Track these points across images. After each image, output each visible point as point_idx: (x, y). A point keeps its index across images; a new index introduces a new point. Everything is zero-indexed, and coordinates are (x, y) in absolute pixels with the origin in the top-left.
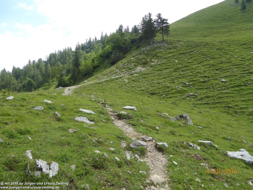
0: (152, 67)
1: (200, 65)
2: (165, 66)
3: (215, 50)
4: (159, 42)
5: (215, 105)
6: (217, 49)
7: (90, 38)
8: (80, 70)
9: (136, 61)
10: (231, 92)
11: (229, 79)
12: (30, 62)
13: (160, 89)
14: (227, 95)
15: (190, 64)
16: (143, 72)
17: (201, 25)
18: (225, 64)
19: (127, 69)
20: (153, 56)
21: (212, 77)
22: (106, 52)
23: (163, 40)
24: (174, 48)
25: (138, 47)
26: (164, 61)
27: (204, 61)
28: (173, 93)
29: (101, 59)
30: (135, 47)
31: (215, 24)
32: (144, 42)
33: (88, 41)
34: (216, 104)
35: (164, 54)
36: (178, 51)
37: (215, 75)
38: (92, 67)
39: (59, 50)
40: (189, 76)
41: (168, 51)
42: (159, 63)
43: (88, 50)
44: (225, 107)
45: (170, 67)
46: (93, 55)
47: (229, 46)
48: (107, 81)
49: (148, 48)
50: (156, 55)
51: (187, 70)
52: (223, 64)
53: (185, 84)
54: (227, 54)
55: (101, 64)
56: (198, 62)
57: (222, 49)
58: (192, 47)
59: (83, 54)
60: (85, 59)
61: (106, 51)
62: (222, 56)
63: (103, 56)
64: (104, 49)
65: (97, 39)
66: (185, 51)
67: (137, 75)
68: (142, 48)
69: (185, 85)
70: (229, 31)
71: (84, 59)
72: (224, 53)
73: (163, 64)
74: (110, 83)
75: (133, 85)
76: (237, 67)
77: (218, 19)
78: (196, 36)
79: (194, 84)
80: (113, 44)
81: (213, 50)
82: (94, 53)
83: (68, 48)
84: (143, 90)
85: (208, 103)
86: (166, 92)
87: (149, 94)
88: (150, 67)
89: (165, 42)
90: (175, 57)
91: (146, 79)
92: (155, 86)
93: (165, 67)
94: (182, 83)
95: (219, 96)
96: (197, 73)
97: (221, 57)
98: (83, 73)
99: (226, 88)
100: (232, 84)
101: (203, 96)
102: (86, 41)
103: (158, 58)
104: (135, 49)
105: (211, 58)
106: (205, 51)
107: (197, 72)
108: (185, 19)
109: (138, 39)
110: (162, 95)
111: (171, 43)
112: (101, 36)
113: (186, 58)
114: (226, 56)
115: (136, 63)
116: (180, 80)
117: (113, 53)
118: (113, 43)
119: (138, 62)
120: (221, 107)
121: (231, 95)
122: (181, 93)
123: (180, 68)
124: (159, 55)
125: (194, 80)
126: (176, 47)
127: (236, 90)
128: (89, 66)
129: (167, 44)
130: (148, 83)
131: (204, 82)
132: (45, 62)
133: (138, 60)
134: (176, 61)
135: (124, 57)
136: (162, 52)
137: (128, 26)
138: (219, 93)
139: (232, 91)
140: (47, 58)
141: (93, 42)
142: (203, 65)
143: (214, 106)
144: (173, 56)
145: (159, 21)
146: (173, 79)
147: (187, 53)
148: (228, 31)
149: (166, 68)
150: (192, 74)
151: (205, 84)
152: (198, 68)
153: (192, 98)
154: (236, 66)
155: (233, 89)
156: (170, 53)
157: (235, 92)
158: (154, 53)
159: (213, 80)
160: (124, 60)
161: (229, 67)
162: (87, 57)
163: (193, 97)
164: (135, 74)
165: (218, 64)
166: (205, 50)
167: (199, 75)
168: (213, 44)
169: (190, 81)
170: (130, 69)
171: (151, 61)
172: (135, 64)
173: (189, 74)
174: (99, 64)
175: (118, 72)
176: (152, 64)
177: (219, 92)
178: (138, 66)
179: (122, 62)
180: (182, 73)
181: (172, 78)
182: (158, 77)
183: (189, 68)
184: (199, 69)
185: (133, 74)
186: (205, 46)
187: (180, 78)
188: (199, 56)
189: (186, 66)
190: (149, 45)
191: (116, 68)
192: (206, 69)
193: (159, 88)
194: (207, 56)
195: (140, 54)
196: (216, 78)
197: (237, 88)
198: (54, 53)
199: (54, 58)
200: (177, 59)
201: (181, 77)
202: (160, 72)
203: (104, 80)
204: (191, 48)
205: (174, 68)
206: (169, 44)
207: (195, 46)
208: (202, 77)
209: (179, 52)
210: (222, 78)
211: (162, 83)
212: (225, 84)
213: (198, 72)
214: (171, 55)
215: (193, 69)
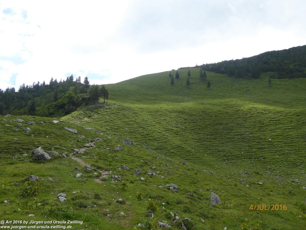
0: (93, 119)
4: (101, 103)
11: (129, 129)
20: (96, 113)
22: (61, 103)
23: (104, 102)
24: (109, 109)
25: (87, 104)
26: (101, 116)
29: (56, 107)
30: (84, 104)
32: (92, 102)
35: (102, 112)
36: (111, 111)
37: (124, 126)
40: (111, 126)
41: (105, 110)
42: (98, 117)
45: (103, 120)
49: (93, 106)
51: (111, 123)
56: (119, 119)
63: (58, 106)
68: (90, 105)
73: (100, 118)
77: (154, 87)
89: (105, 104)
90: (108, 115)
91: (89, 125)
96: (116, 124)
99: (125, 132)
103: (98, 114)
105: (127, 118)
109: (87, 98)
111: (109, 105)
113: (114, 116)
115: (84, 115)
117: (67, 105)
123: (108, 121)
124: (98, 112)
125: (112, 128)
126: (111, 108)
127: (129, 134)
131: (117, 129)
133: (85, 113)
134: (107, 117)
135: (76, 110)
136: (102, 110)
137: (80, 76)
142: (121, 121)
147: (116, 113)
149: (100, 121)
150: (113, 125)
152: (118, 122)
154: (136, 124)
158: (96, 110)
160: (76, 113)
161: (133, 124)
164: (83, 122)
165: (129, 121)
167: (116, 126)
170: (80, 119)
174: (54, 111)
176: (94, 117)
177: (121, 133)
178: (85, 117)
181: (102, 125)
183: (113, 122)
188: (122, 115)
189: (112, 120)
190: (95, 104)
192: (121, 123)
195: (88, 110)
196: (123, 128)
201: (107, 126)
204: (120, 110)
205: (105, 121)
206: (107, 106)
210: (126, 128)
214: (106, 113)
215: (115, 122)
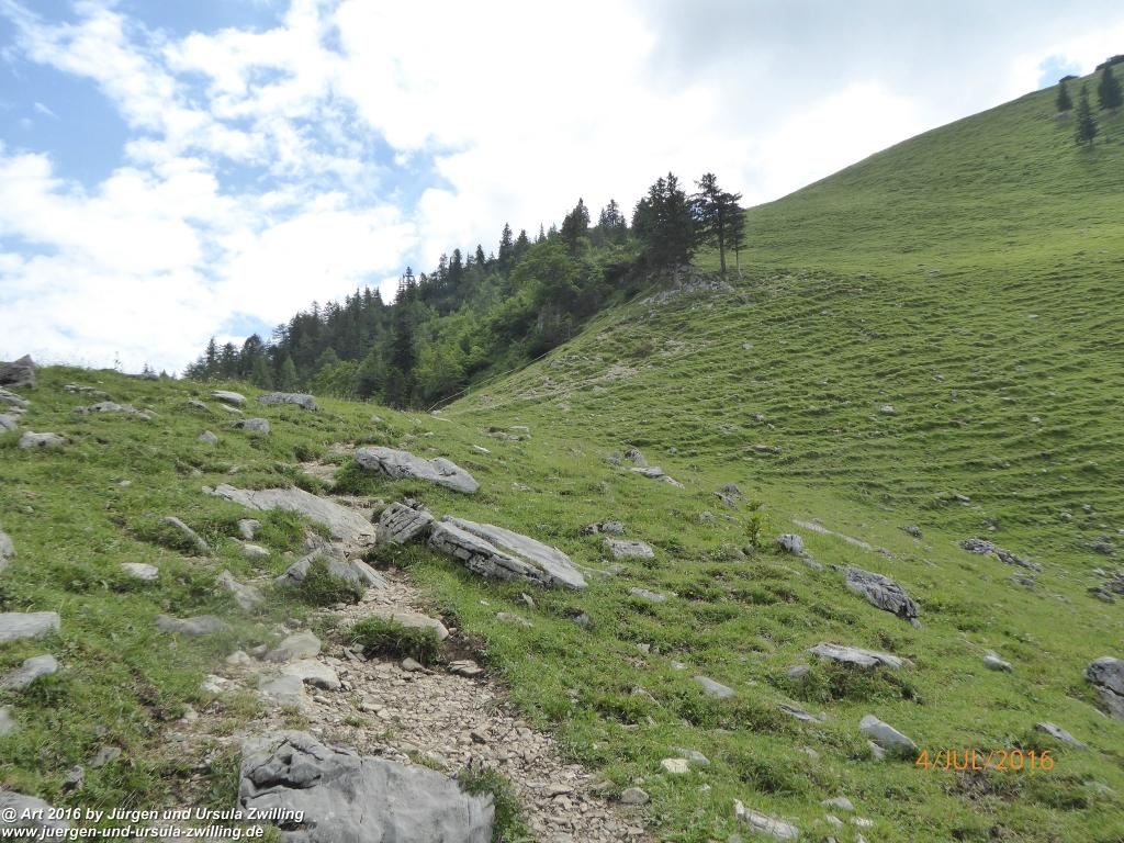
0: (659, 364)
1: (827, 359)
2: (706, 362)
3: (898, 307)
4: (706, 278)
5: (828, 478)
6: (906, 305)
7: (457, 252)
8: (415, 382)
9: (612, 344)
10: (896, 444)
11: (908, 405)
12: (211, 351)
13: (665, 433)
14: (879, 452)
15: (793, 355)
16: (624, 383)
17: (910, 199)
18: (914, 357)
19: (577, 372)
20: (676, 329)
21: (852, 398)
22: (513, 311)
23: (724, 270)
24: (754, 299)
25: (631, 295)
26: (706, 345)
27: (844, 346)
28: (704, 444)
29: (497, 336)
30: (620, 294)
31: (965, 197)
32: (655, 277)
33: (447, 266)
34: (832, 477)
35: (715, 320)
36: (767, 309)
37: (864, 392)
38: (461, 367)
39: (330, 304)
40: (777, 394)
41: (732, 310)
42: (687, 352)
43: (449, 299)
44: (860, 484)
45: (721, 365)
46: (465, 322)
47: (960, 292)
48: (504, 407)
49: (664, 298)
50: (683, 325)
51: (776, 375)
52: (909, 355)
53: (755, 418)
54: (937, 322)
55: (494, 356)
56: (824, 349)
57: (926, 304)
58: (820, 295)
59: (428, 320)
60: (435, 339)
61: (515, 307)
62: (917, 329)
63: (504, 327)
64: (507, 302)
65: (487, 257)
66: (789, 312)
67: (604, 390)
68: (642, 298)
69: (752, 422)
70: (1009, 228)
71: (431, 337)
72: (926, 318)
73: (700, 354)
74: (512, 413)
75: (585, 421)
76: (950, 367)
77: (979, 176)
78: (875, 249)
79: (784, 419)
80: (539, 283)
81: (892, 306)
82: (470, 313)
83: (368, 292)
84: (611, 435)
85: (805, 474)
86: (682, 439)
87: (628, 443)
88: (653, 364)
89: (727, 278)
90: (750, 333)
91: (631, 404)
92: (652, 423)
93: (706, 366)
94: (745, 414)
95: (853, 454)
96: (806, 385)
97: (910, 331)
98: (426, 392)
99: (885, 432)
100: (911, 420)
101: (796, 453)
102: (441, 266)
103: (690, 335)
104: (617, 304)
106: (859, 313)
107: (807, 381)
108: (849, 175)
109: (633, 265)
110: (666, 448)
111: (749, 282)
112: (499, 245)
113: (786, 336)
114: (929, 328)
115: (612, 351)
116: (742, 407)
117: (540, 318)
118: (539, 278)
119: (617, 349)
120: (844, 484)
121: (896, 453)
122: (732, 444)
123: (754, 369)
124: (693, 324)
125: (787, 408)
126: (763, 294)
127: (916, 440)
128: (450, 366)
129: (733, 285)
130: (635, 414)
131: (822, 412)
132: (273, 350)
133: (619, 340)
134: (747, 346)
135: (578, 333)
136: (710, 312)
137: (612, 201)
138: (853, 447)
139: (906, 440)
140: (284, 333)
141: (467, 269)
142: (838, 358)
143: (824, 480)
144: (743, 327)
145: (709, 200)
146: (718, 403)
147: (797, 316)
148: (1004, 228)
149: (705, 370)
150: (789, 389)
151: (822, 418)
152: (817, 370)
153: (762, 458)
154: (948, 365)
155: (909, 436)
156: (737, 316)
157: (912, 444)
158: (680, 316)
159: (855, 409)
160: (575, 344)
161: (922, 368)
162: (441, 328)
163: (767, 454)
164: (597, 389)
165: (890, 355)
166: (860, 308)
167: (811, 391)
168: (902, 285)
169: (775, 410)
170: (588, 372)
171: (663, 347)
172: (606, 355)
173: (780, 388)
174: (487, 356)
175: (545, 381)
176: (665, 354)
177: (856, 443)
178: (615, 361)
179: (565, 350)
180: (756, 385)
181: (717, 399)
182: (672, 397)
183: (786, 369)
184: (817, 374)
185: (592, 387)
186: (870, 291)
187: (743, 400)
188: (835, 326)
189: (778, 362)
190: (668, 285)
191: (543, 368)
192: (842, 374)
193: (663, 429)
194: (862, 328)
195: (633, 320)
196: (865, 403)
197: (922, 434)
198: (310, 312)
199: (312, 335)
200: (755, 338)
201: (748, 398)
202: (683, 380)
203: (493, 406)
204: (819, 299)
205: (735, 368)
206: (742, 285)
207: (833, 294)
208: (820, 398)
209: (769, 315)
210: (884, 401)
211: (678, 414)
212: (889, 419)
213: (812, 384)
214: (738, 323)
215: (797, 372)
